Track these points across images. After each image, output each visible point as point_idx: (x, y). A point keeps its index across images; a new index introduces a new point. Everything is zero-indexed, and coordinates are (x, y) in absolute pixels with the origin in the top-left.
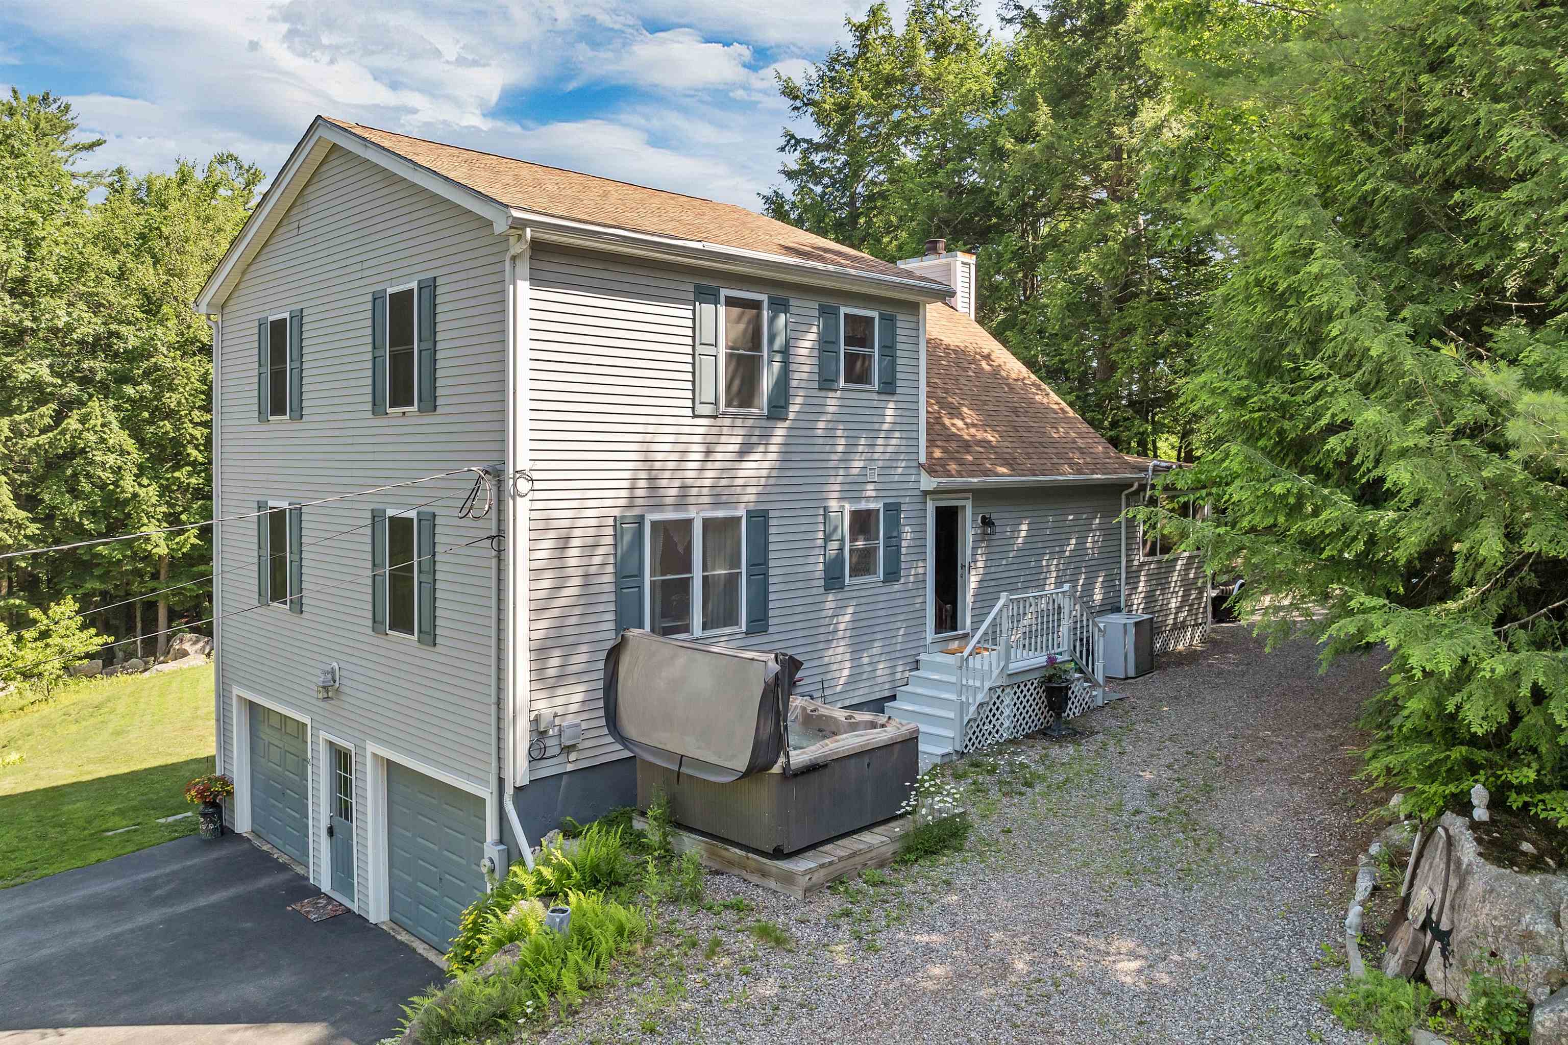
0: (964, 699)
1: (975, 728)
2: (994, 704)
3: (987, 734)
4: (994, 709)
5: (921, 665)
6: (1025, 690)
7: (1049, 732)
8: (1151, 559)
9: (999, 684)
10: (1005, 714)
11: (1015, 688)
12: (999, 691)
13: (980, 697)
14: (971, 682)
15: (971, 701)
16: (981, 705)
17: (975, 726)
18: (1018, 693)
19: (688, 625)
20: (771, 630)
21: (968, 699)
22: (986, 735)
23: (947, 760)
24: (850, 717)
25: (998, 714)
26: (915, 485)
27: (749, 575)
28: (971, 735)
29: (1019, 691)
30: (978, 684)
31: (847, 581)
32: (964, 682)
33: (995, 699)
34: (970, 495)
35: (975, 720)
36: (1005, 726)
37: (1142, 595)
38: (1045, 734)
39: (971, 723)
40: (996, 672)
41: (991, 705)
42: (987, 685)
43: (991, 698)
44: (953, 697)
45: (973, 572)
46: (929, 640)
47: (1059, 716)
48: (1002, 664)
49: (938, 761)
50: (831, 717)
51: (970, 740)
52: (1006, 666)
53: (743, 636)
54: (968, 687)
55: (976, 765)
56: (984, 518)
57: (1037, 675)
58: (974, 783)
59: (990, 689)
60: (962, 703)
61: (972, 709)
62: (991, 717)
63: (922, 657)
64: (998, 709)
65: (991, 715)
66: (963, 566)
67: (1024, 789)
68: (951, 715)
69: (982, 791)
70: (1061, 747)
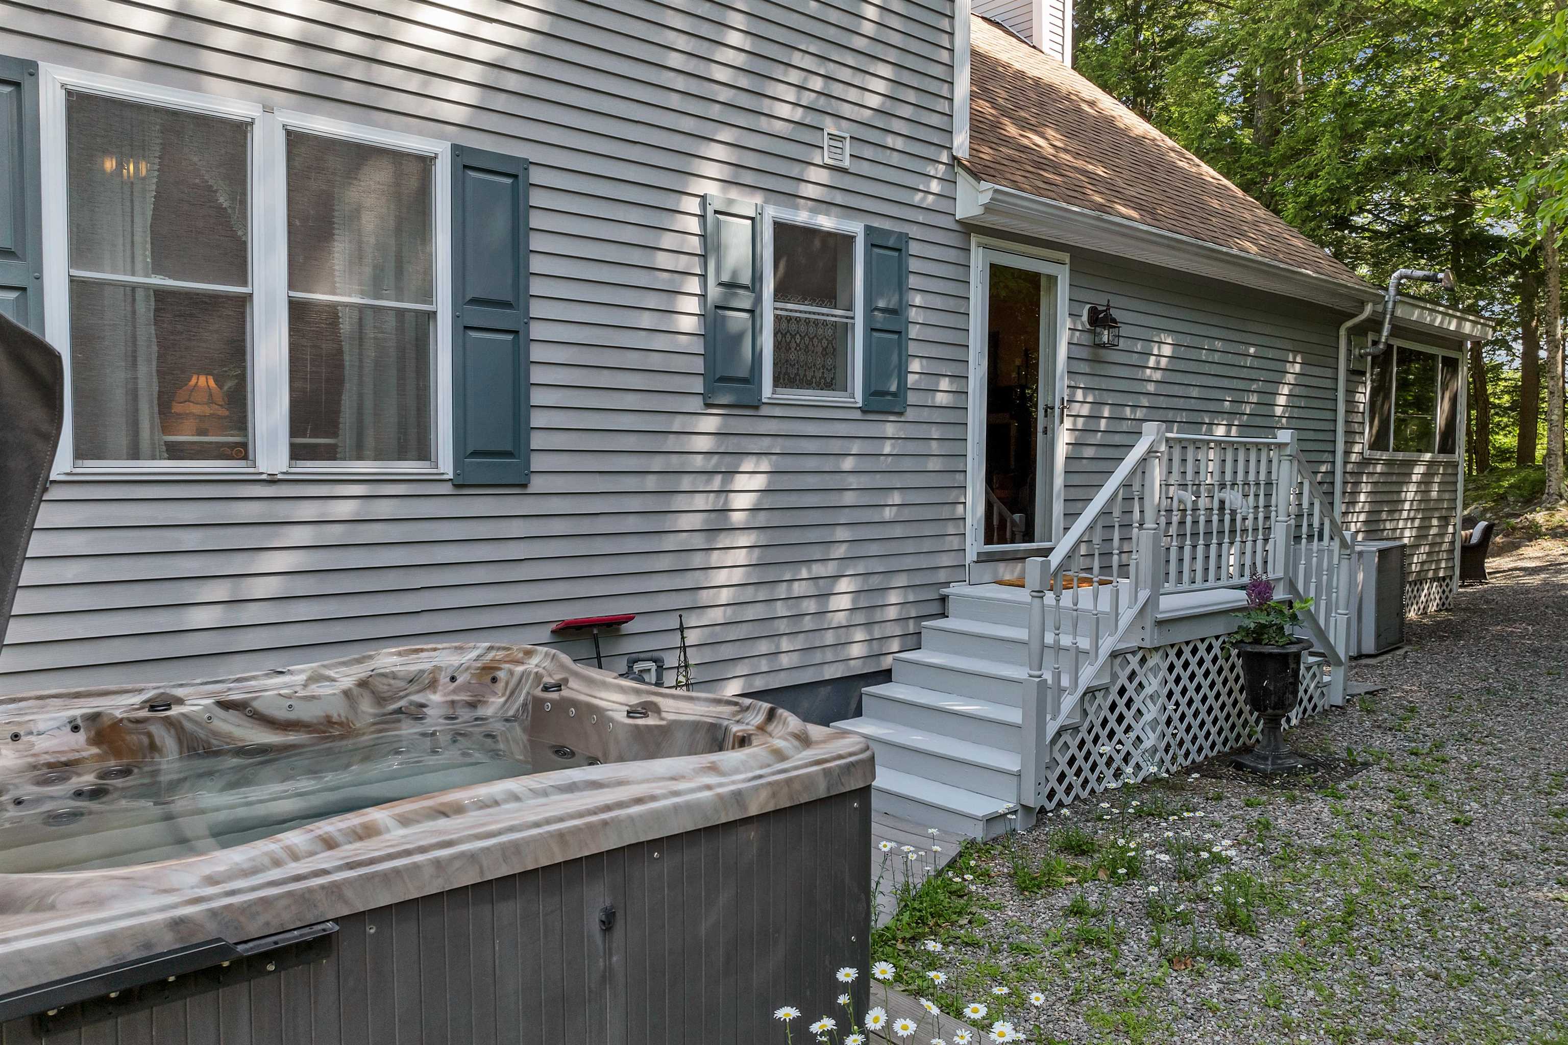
0: (1048, 676)
1: (1073, 750)
2: (1122, 691)
3: (1102, 762)
4: (1121, 703)
5: (951, 606)
6: (1194, 661)
7: (1247, 760)
8: (1378, 454)
9: (1134, 644)
10: (1148, 717)
11: (1172, 657)
12: (1134, 661)
13: (1088, 675)
14: (1066, 640)
15: (1065, 682)
16: (1091, 692)
17: (1074, 744)
18: (1178, 669)
19: (245, 445)
20: (537, 484)
21: (1057, 676)
22: (1101, 767)
23: (999, 829)
24: (646, 709)
25: (1129, 716)
26: (943, 205)
27: (462, 328)
28: (1063, 766)
29: (1179, 664)
30: (1084, 643)
31: (767, 389)
32: (1049, 638)
33: (1123, 680)
34: (1066, 257)
35: (1076, 729)
36: (1147, 744)
37: (1362, 517)
38: (1239, 766)
39: (1066, 737)
40: (1127, 615)
41: (1113, 695)
42: (1107, 644)
43: (1114, 677)
44: (1019, 672)
45: (1068, 423)
46: (971, 556)
47: (1273, 723)
48: (1143, 595)
49: (978, 833)
50: (593, 709)
51: (1062, 777)
52: (1151, 602)
53: (447, 489)
54: (1058, 648)
55: (1079, 848)
56: (1093, 312)
57: (1220, 627)
58: (1077, 911)
59: (1114, 655)
60: (1043, 684)
61: (1069, 702)
62: (1112, 723)
63: (953, 590)
64: (1128, 705)
65: (1112, 719)
66: (1049, 409)
67: (1232, 941)
68: (1015, 716)
69: (1100, 944)
70: (1293, 800)
